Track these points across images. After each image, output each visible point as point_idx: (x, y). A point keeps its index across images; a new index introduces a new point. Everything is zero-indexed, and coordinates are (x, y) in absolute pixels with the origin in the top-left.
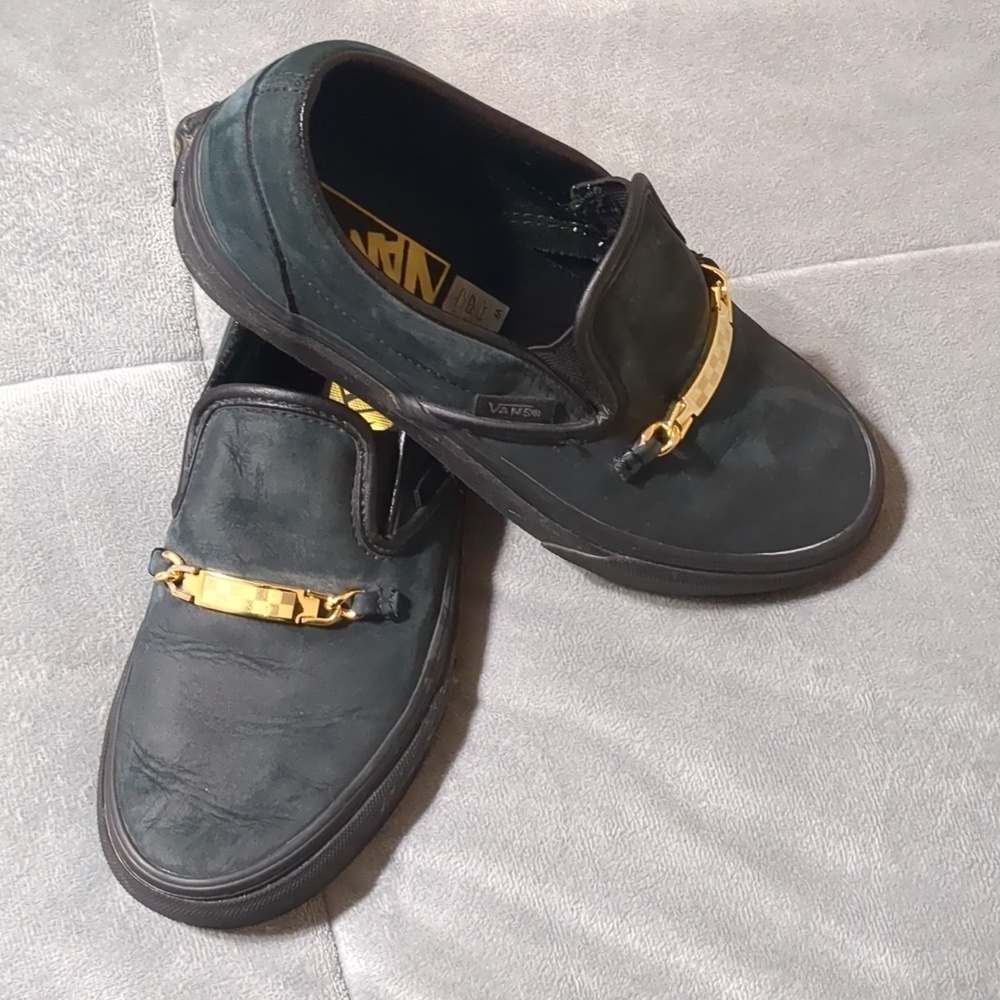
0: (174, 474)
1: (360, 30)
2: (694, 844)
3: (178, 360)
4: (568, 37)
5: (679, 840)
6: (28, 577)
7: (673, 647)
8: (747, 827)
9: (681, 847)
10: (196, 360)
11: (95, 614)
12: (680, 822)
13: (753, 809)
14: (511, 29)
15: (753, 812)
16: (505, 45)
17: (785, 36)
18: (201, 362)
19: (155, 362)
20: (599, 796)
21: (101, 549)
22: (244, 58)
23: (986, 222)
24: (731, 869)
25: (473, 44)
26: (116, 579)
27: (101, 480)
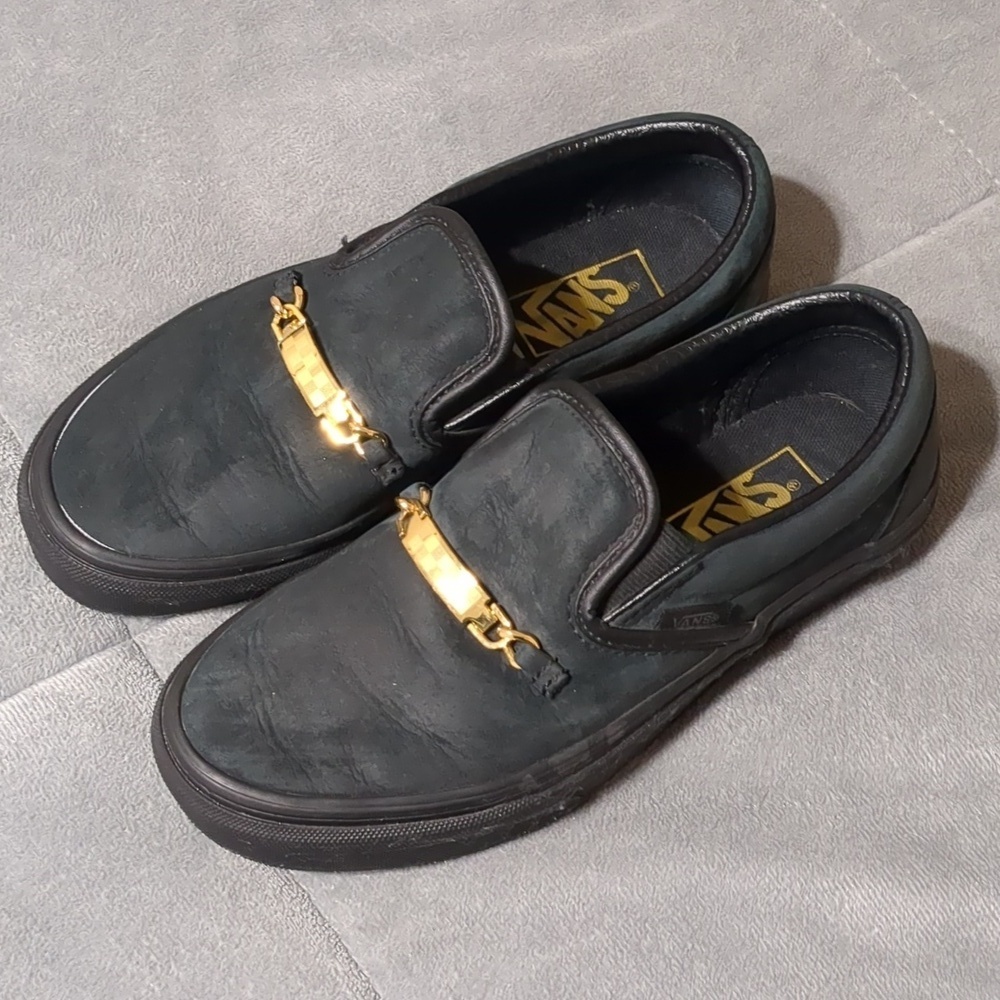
0: (152, 776)
1: (162, 223)
2: (883, 979)
3: (104, 648)
4: (387, 168)
5: (866, 980)
6: (34, 962)
7: (776, 773)
8: (927, 938)
9: (871, 987)
10: (124, 640)
11: (124, 970)
12: (859, 961)
13: (926, 916)
14: (325, 176)
15: (928, 919)
16: (324, 194)
17: (606, 97)
18: (129, 642)
19: (79, 660)
20: (768, 964)
21: (102, 895)
22: (45, 292)
23: (883, 231)
24: (928, 990)
25: (290, 202)
26: (132, 920)
27: (71, 816)
